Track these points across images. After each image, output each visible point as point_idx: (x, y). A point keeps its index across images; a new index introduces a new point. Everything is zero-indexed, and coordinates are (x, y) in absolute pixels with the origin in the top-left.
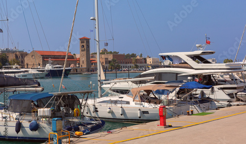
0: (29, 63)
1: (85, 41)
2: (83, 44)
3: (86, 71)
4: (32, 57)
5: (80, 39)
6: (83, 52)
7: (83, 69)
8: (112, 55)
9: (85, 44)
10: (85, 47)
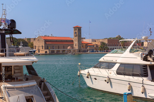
0: (36, 46)
1: (77, 29)
2: (75, 31)
3: (78, 52)
4: (38, 41)
5: (74, 27)
6: (76, 37)
7: (76, 50)
8: (107, 40)
9: (77, 31)
10: (77, 34)
